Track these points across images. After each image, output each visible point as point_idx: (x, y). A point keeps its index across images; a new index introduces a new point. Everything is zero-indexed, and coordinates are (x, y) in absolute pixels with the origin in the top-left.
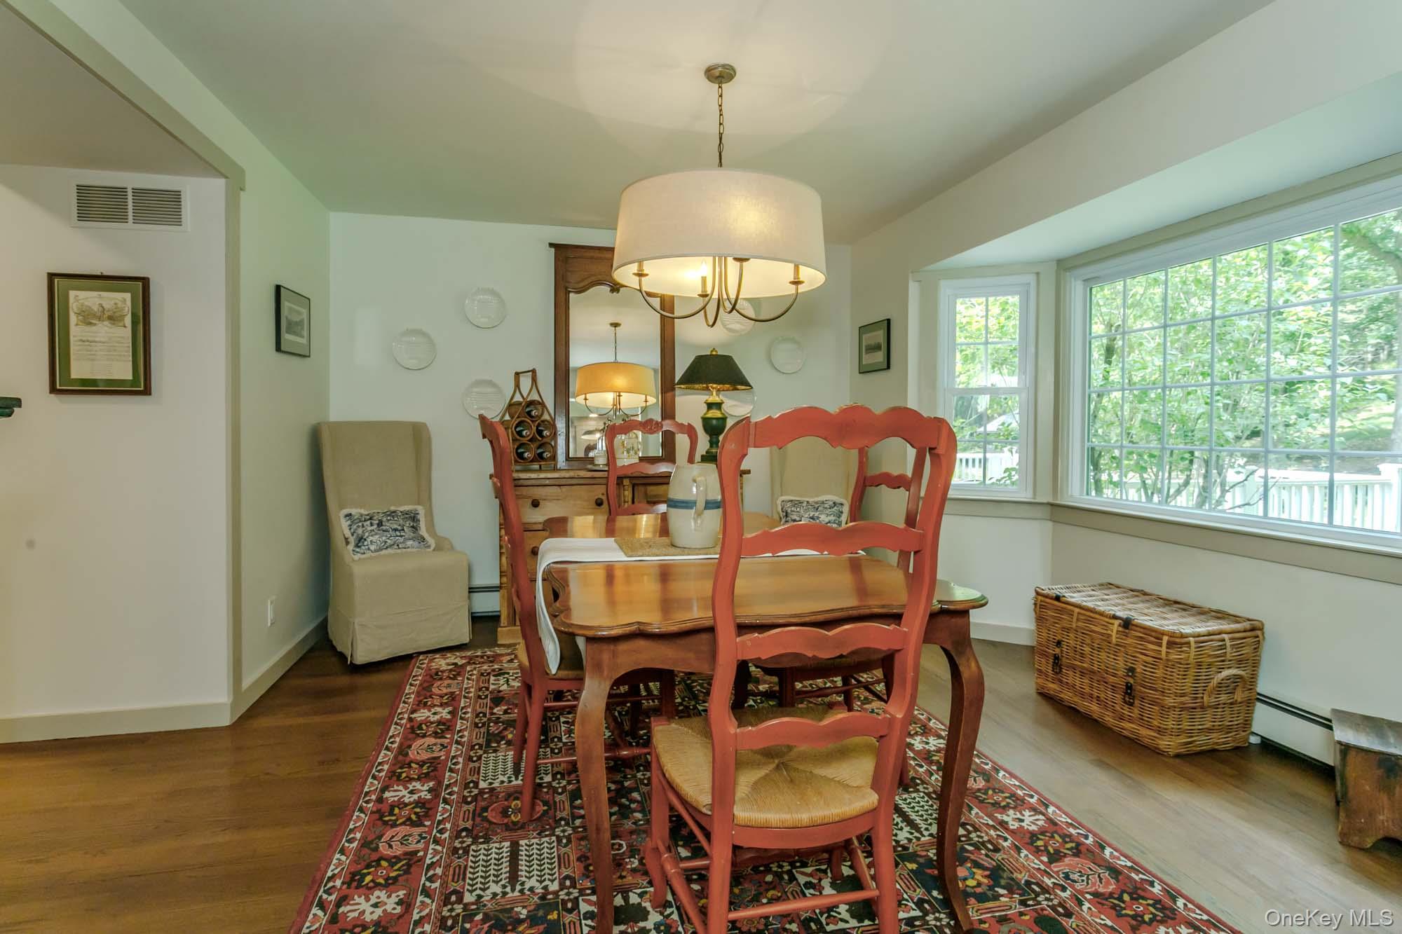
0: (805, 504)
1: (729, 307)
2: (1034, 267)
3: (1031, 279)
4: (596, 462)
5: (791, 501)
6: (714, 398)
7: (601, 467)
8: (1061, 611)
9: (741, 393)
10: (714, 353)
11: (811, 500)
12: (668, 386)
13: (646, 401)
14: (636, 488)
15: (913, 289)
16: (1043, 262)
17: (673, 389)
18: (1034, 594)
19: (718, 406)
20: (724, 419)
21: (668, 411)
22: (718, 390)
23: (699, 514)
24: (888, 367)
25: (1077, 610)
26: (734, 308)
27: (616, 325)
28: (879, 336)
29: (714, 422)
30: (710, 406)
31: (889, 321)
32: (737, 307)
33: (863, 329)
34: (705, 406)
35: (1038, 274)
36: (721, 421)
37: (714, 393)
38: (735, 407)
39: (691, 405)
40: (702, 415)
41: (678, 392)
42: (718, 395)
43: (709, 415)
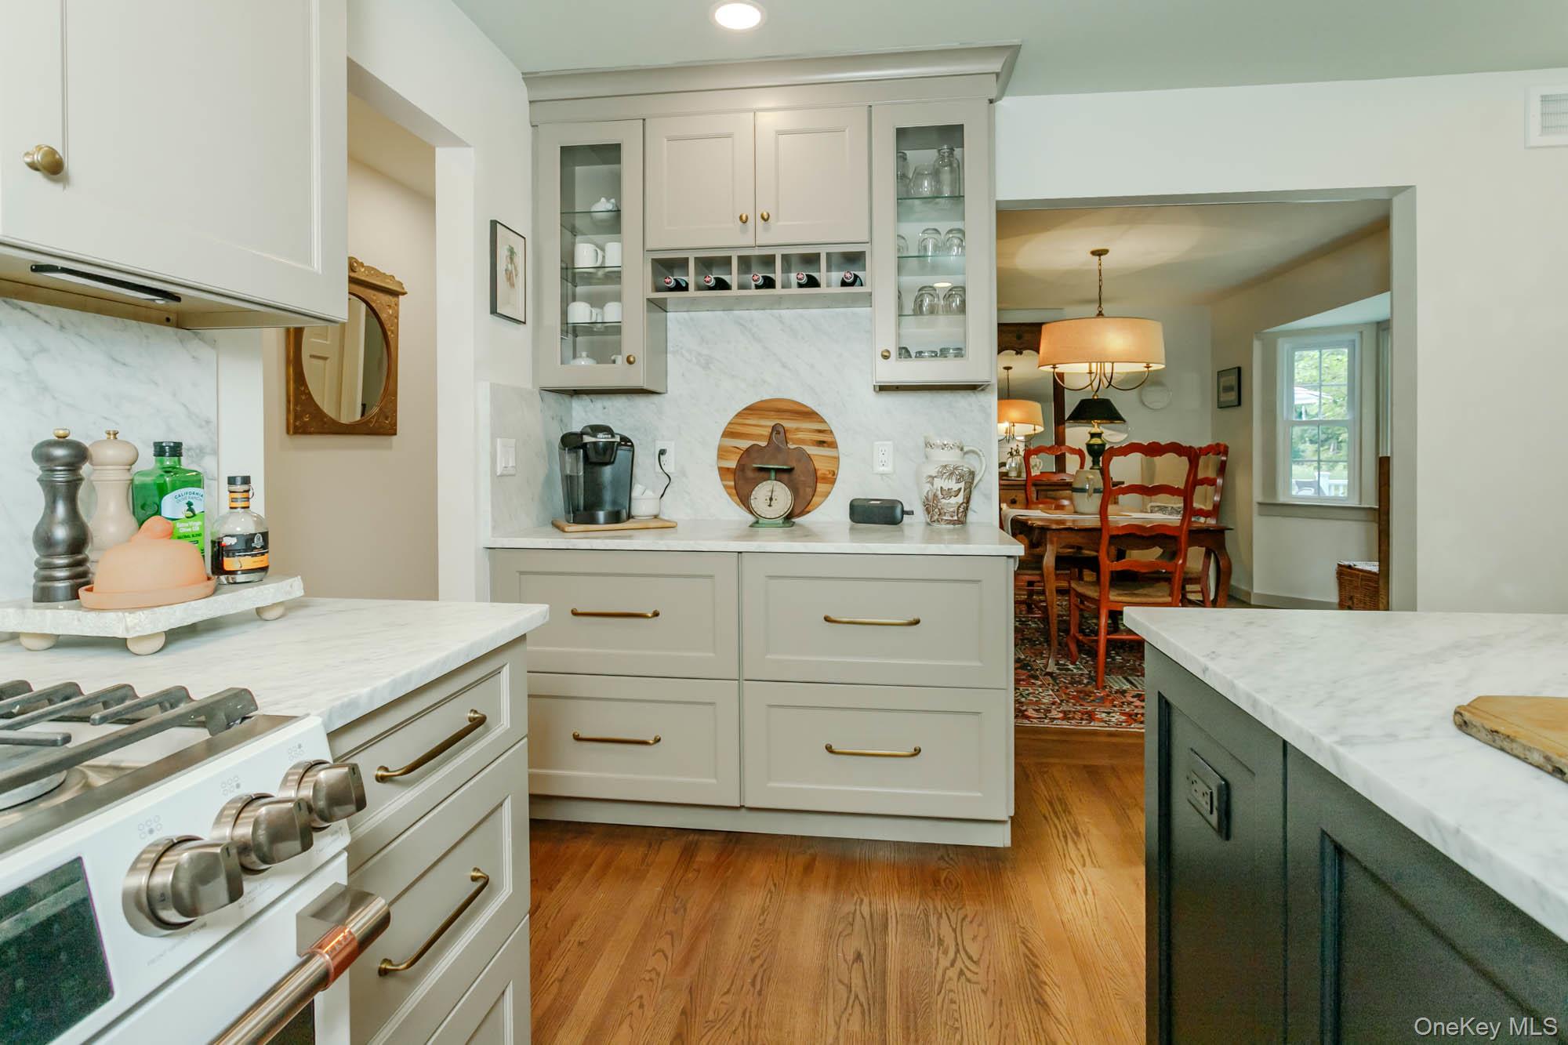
0: (1170, 509)
1: (1106, 384)
2: (1359, 328)
3: (1356, 336)
4: (1010, 475)
5: (1158, 506)
6: (1096, 430)
7: (1013, 478)
8: (1351, 575)
9: (1118, 425)
10: (1096, 397)
11: (1174, 506)
12: (1060, 420)
13: (1035, 430)
14: (1039, 493)
15: (1257, 346)
16: (1366, 324)
17: (1064, 424)
18: (1337, 566)
19: (1099, 435)
20: (1103, 445)
21: (1060, 439)
22: (1098, 424)
23: (1090, 496)
24: (1239, 404)
25: (1361, 573)
26: (1110, 383)
27: (1008, 368)
28: (1232, 380)
29: (1096, 447)
30: (1093, 435)
31: (1239, 369)
32: (1112, 383)
33: (1220, 374)
34: (1089, 436)
35: (1361, 333)
36: (1101, 447)
37: (1096, 426)
38: (1113, 436)
39: (1078, 435)
40: (1086, 441)
41: (1067, 424)
42: (1099, 427)
43: (1092, 442)
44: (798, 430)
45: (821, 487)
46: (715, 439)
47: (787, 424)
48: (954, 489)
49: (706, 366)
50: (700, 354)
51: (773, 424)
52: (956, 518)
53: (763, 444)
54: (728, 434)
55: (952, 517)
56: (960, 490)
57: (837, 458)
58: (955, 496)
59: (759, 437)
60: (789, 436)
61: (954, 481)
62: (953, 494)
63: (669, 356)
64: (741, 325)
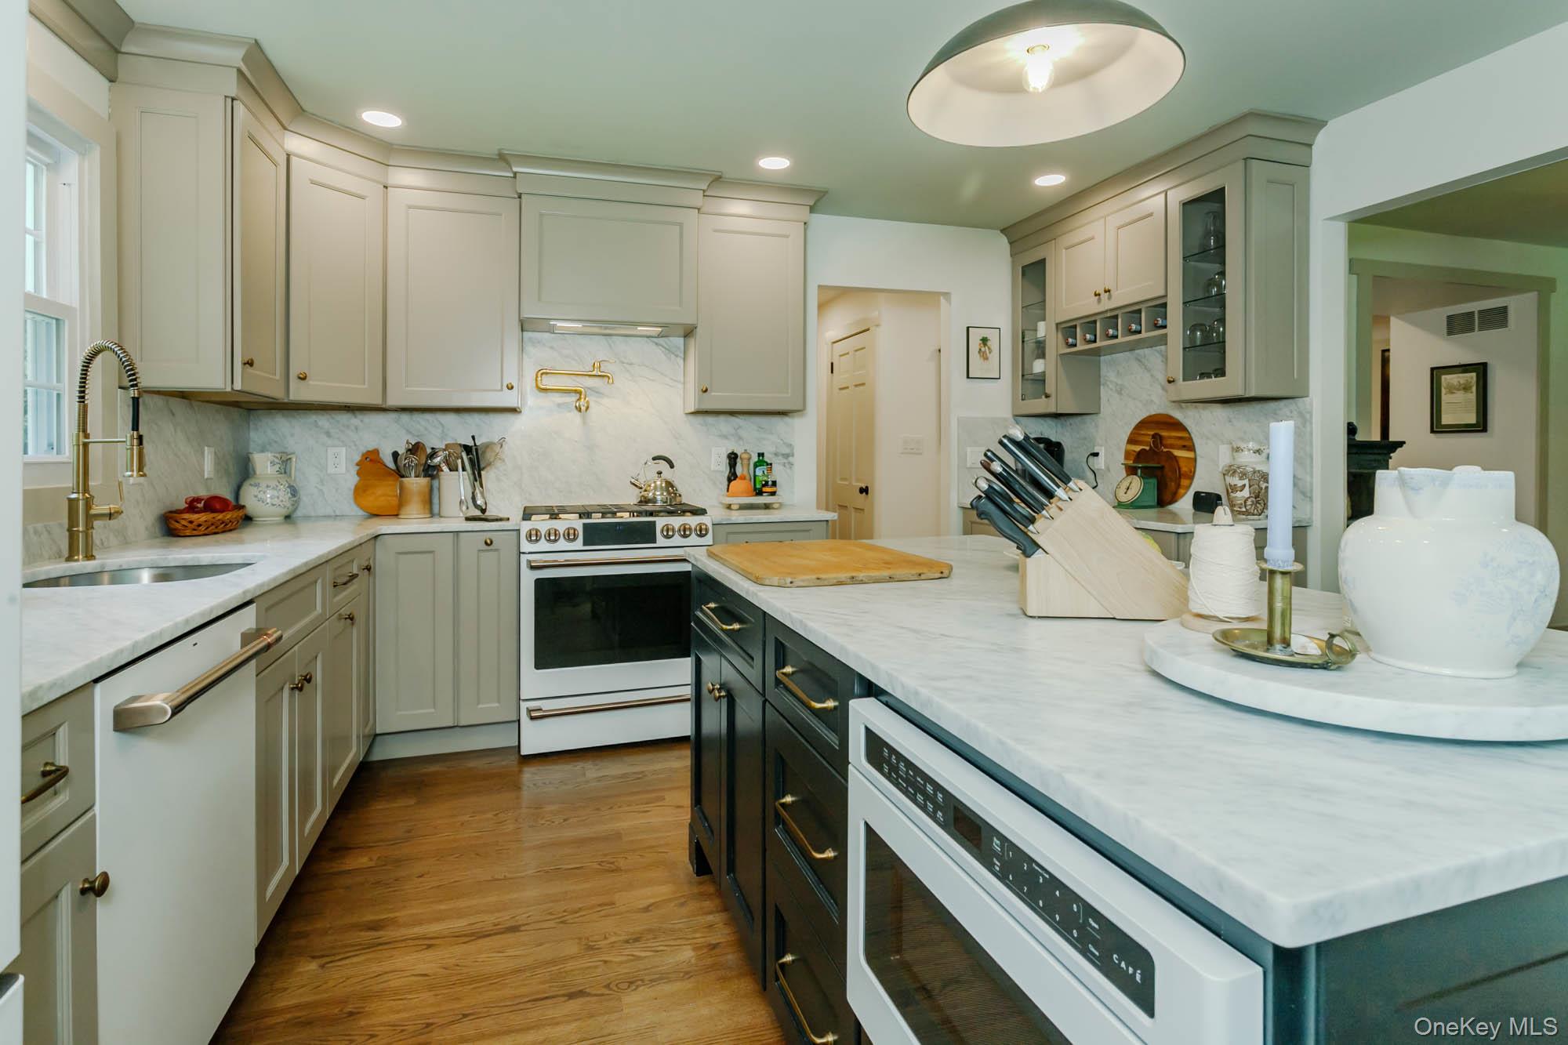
44: (1170, 437)
45: (1184, 482)
46: (1123, 445)
47: (1164, 434)
48: (1239, 485)
49: (1120, 393)
50: (1117, 384)
51: (1152, 433)
52: (1244, 509)
53: (1147, 448)
54: (1131, 441)
55: (1240, 508)
56: (1244, 485)
57: (1195, 460)
58: (1241, 491)
59: (1146, 443)
60: (1164, 442)
61: (1237, 479)
62: (1239, 489)
63: (1102, 387)
64: (1139, 361)
